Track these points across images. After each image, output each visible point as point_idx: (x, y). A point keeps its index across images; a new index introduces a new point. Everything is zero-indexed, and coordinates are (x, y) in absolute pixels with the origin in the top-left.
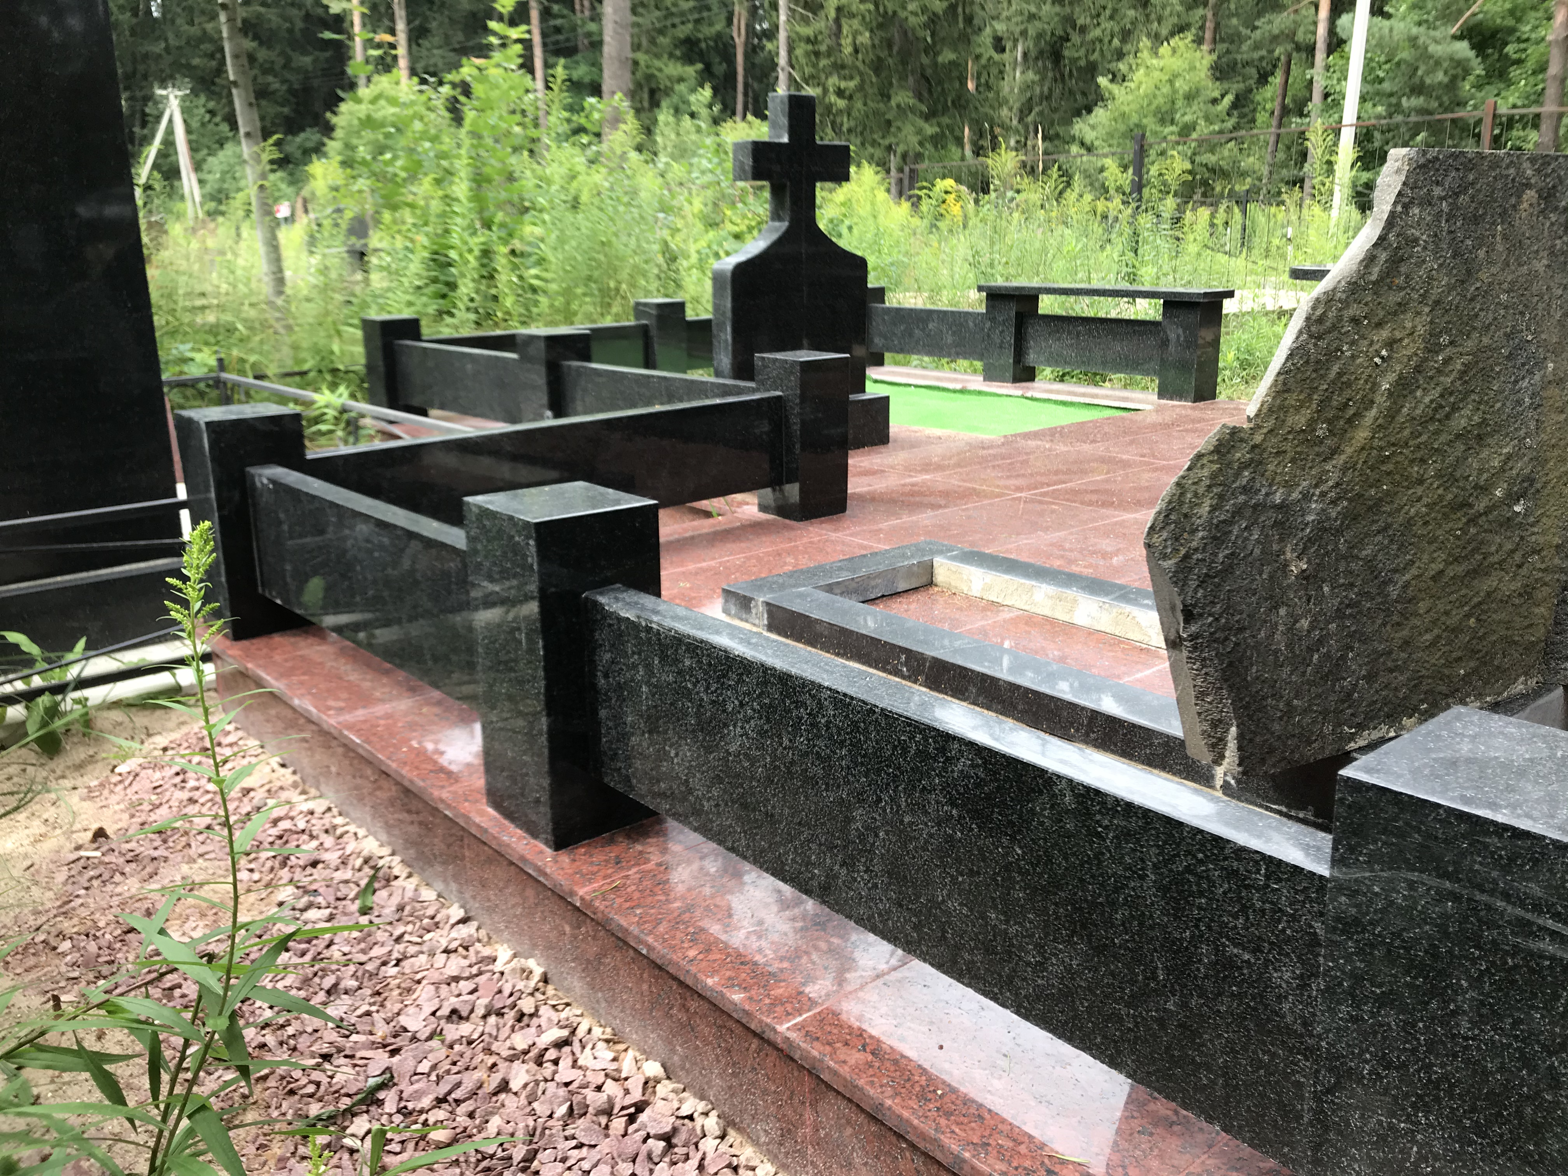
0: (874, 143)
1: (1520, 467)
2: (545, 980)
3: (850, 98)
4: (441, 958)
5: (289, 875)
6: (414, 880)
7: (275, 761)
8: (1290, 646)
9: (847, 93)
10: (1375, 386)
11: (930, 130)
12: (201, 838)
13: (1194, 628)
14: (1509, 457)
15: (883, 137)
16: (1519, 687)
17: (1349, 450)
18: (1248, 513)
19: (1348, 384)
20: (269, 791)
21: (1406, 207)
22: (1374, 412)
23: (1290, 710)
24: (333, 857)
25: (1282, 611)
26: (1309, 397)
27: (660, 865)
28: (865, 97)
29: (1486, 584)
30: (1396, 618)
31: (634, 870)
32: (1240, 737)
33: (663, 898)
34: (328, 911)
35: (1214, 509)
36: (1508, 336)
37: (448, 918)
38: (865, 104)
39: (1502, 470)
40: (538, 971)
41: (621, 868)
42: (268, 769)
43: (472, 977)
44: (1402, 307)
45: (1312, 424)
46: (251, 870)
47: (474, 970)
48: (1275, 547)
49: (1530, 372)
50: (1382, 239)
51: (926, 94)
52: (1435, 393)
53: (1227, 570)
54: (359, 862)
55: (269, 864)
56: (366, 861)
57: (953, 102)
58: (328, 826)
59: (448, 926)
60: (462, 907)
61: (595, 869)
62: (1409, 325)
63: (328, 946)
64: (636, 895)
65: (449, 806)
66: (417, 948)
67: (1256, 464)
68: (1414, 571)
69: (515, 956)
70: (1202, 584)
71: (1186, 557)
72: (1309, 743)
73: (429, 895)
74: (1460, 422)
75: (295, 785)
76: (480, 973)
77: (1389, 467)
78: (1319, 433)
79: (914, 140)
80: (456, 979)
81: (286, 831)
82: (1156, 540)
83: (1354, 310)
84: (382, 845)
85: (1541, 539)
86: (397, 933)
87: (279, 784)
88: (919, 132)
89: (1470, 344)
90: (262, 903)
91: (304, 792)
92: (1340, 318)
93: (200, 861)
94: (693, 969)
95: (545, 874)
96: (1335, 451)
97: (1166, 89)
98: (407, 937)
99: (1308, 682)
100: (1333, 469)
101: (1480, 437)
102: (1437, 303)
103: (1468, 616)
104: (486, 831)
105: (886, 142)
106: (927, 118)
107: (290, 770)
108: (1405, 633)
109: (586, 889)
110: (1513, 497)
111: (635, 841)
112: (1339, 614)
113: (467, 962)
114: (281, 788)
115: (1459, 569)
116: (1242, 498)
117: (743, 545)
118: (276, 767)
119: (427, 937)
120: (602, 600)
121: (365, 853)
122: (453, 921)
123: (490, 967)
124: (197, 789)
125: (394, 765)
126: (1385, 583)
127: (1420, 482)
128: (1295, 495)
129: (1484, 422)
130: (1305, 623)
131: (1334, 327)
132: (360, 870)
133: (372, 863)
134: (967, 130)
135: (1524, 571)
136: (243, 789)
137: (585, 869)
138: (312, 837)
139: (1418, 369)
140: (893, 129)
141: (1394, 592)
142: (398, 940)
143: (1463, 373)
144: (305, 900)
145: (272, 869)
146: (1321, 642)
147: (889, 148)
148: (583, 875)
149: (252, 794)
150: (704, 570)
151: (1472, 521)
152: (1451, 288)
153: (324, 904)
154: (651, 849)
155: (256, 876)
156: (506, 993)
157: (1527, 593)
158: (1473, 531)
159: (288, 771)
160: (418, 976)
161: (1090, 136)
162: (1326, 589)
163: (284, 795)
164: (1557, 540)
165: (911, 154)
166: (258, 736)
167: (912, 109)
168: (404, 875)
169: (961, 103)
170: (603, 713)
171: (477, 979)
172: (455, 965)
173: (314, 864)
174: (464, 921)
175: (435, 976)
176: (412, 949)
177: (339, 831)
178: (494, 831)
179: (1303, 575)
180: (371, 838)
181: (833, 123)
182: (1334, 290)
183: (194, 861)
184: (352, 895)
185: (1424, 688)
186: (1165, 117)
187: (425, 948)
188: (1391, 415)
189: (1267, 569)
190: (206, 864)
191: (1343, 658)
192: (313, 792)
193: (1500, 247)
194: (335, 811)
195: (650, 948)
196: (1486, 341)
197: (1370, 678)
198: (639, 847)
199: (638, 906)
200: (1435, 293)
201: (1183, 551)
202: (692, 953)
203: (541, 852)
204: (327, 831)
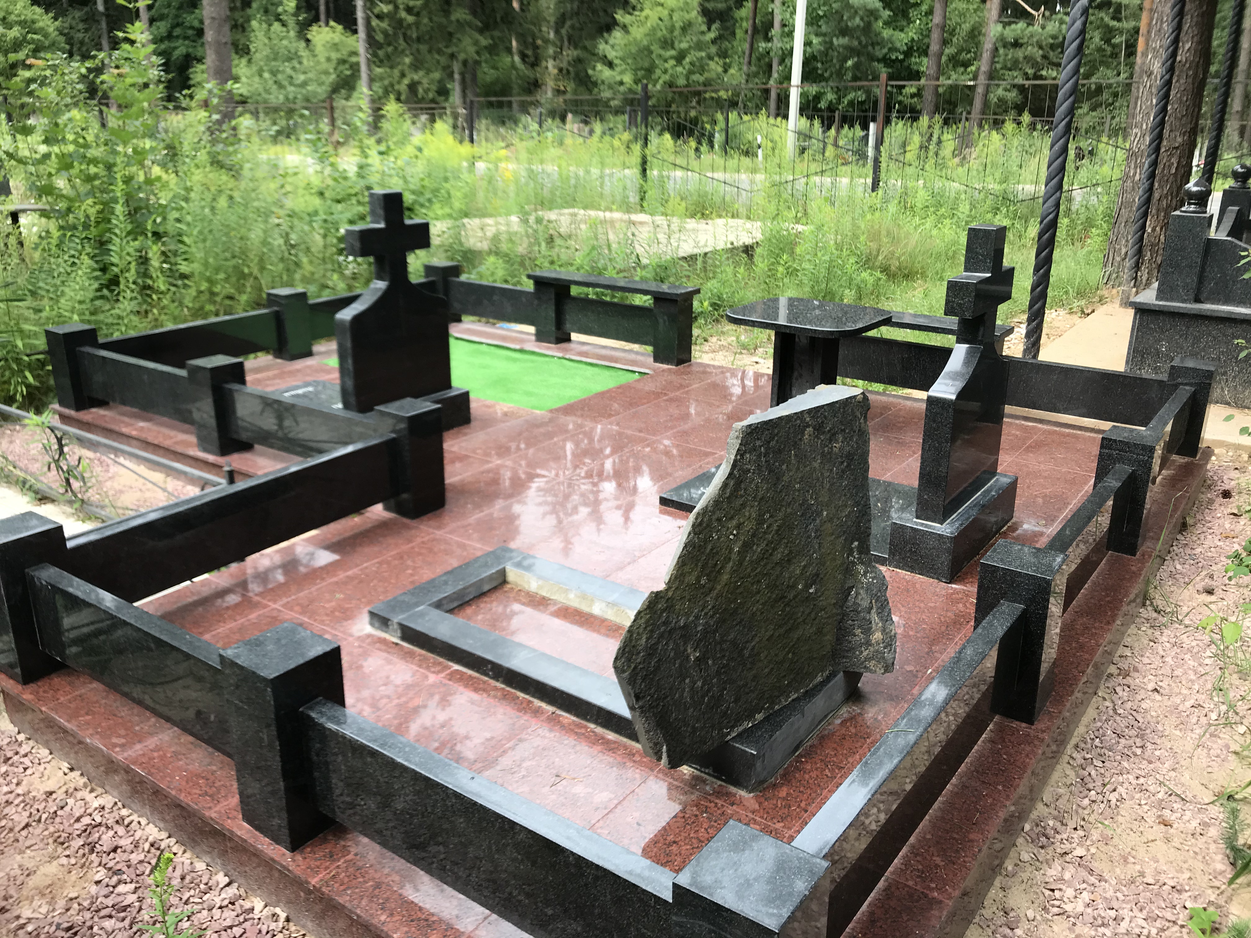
0: (439, 52)
1: (811, 570)
2: (288, 920)
3: (418, 15)
4: (216, 913)
5: (98, 860)
6: (188, 855)
7: (65, 766)
8: (692, 698)
9: (415, 10)
10: (731, 550)
11: (484, 42)
12: (24, 833)
13: (640, 704)
14: (805, 566)
15: (447, 47)
16: (819, 679)
17: (719, 587)
18: (666, 635)
19: (717, 553)
20: (66, 792)
21: (742, 456)
22: (731, 564)
23: (694, 730)
24: (125, 842)
25: (687, 681)
26: (696, 565)
27: (356, 855)
28: (430, 13)
29: (795, 635)
30: (748, 666)
31: (342, 861)
32: (668, 751)
33: (361, 880)
34: (133, 886)
35: (648, 639)
36: (801, 505)
37: (218, 883)
38: (431, 20)
39: (802, 574)
40: (283, 916)
41: (334, 861)
42: (61, 773)
43: (240, 924)
44: (743, 506)
45: (698, 579)
46: (68, 856)
47: (241, 919)
48: (682, 648)
49: (814, 520)
50: (731, 475)
51: (479, 10)
52: (763, 545)
53: (657, 668)
54: (147, 846)
55: (81, 852)
56: (152, 845)
57: (502, 18)
58: (117, 818)
59: (218, 889)
60: (226, 875)
61: (318, 863)
62: (747, 514)
63: (139, 912)
64: (346, 880)
65: (217, 823)
66: (200, 907)
67: (669, 608)
68: (757, 639)
69: (266, 906)
70: (644, 680)
71: (635, 668)
72: (705, 743)
73: (200, 866)
74: (778, 556)
75: (85, 786)
76: (246, 920)
77: (741, 590)
78: (702, 582)
79: (472, 50)
80: (231, 927)
81: (88, 825)
82: (619, 664)
83: (718, 514)
84: (160, 830)
85: (824, 603)
86: (185, 898)
87: (73, 786)
88: (476, 43)
89: (781, 515)
90: (82, 881)
91: (92, 791)
92: (710, 520)
93: (28, 851)
94: (385, 929)
95: (289, 870)
96: (711, 590)
97: (667, 22)
98: (192, 900)
99: (704, 713)
100: (710, 600)
101: (789, 560)
102: (761, 499)
103: (788, 653)
104: (246, 841)
105: (449, 51)
106: (481, 31)
107: (79, 773)
108: (754, 672)
109: (316, 879)
110: (807, 586)
111: (340, 838)
112: (718, 673)
113: (235, 913)
114: (76, 789)
115: (782, 631)
116: (662, 629)
117: (376, 549)
118: (67, 771)
119: (205, 898)
120: (313, 715)
121: (151, 839)
122: (221, 886)
123: (251, 915)
124: (11, 792)
125: (173, 793)
126: (742, 650)
127: (758, 592)
128: (691, 619)
129: (791, 552)
130: (699, 684)
131: (708, 525)
132: (149, 852)
133: (156, 846)
134: (514, 43)
135: (817, 621)
136: (46, 793)
137: (313, 864)
138: (108, 827)
139: (754, 535)
140: (455, 41)
141: (746, 653)
142: (186, 903)
143: (777, 531)
144: (115, 879)
145: (84, 855)
146: (708, 691)
147: (452, 56)
148: (312, 869)
149: (54, 796)
150: (350, 579)
151: (787, 604)
152: (768, 490)
153: (128, 880)
154: (349, 843)
155: (73, 861)
156: (264, 932)
157: (820, 632)
158: (788, 609)
159: (77, 773)
160: (204, 926)
161: (611, 54)
162: (710, 662)
163: (79, 795)
164: (834, 601)
165: (470, 61)
166: (46, 745)
167: (469, 24)
168: (180, 852)
169: (509, 18)
170: (316, 774)
171: (244, 926)
172: (229, 916)
173: (115, 850)
174: (228, 885)
175: (216, 926)
176: (197, 907)
177: (126, 822)
178: (251, 841)
179: (697, 659)
180: (151, 825)
181: (405, 35)
182: (707, 507)
183: (24, 852)
184: (147, 872)
185: (767, 696)
186: (667, 43)
187: (205, 906)
188: (741, 563)
189: (678, 662)
190: (32, 854)
191: (722, 695)
192: (100, 790)
193: (793, 462)
194: (120, 804)
195: (358, 916)
196: (789, 510)
197: (736, 701)
198: (342, 843)
199: (348, 888)
200: (760, 494)
201: (633, 666)
202: (383, 918)
203: (284, 855)
204: (117, 822)
